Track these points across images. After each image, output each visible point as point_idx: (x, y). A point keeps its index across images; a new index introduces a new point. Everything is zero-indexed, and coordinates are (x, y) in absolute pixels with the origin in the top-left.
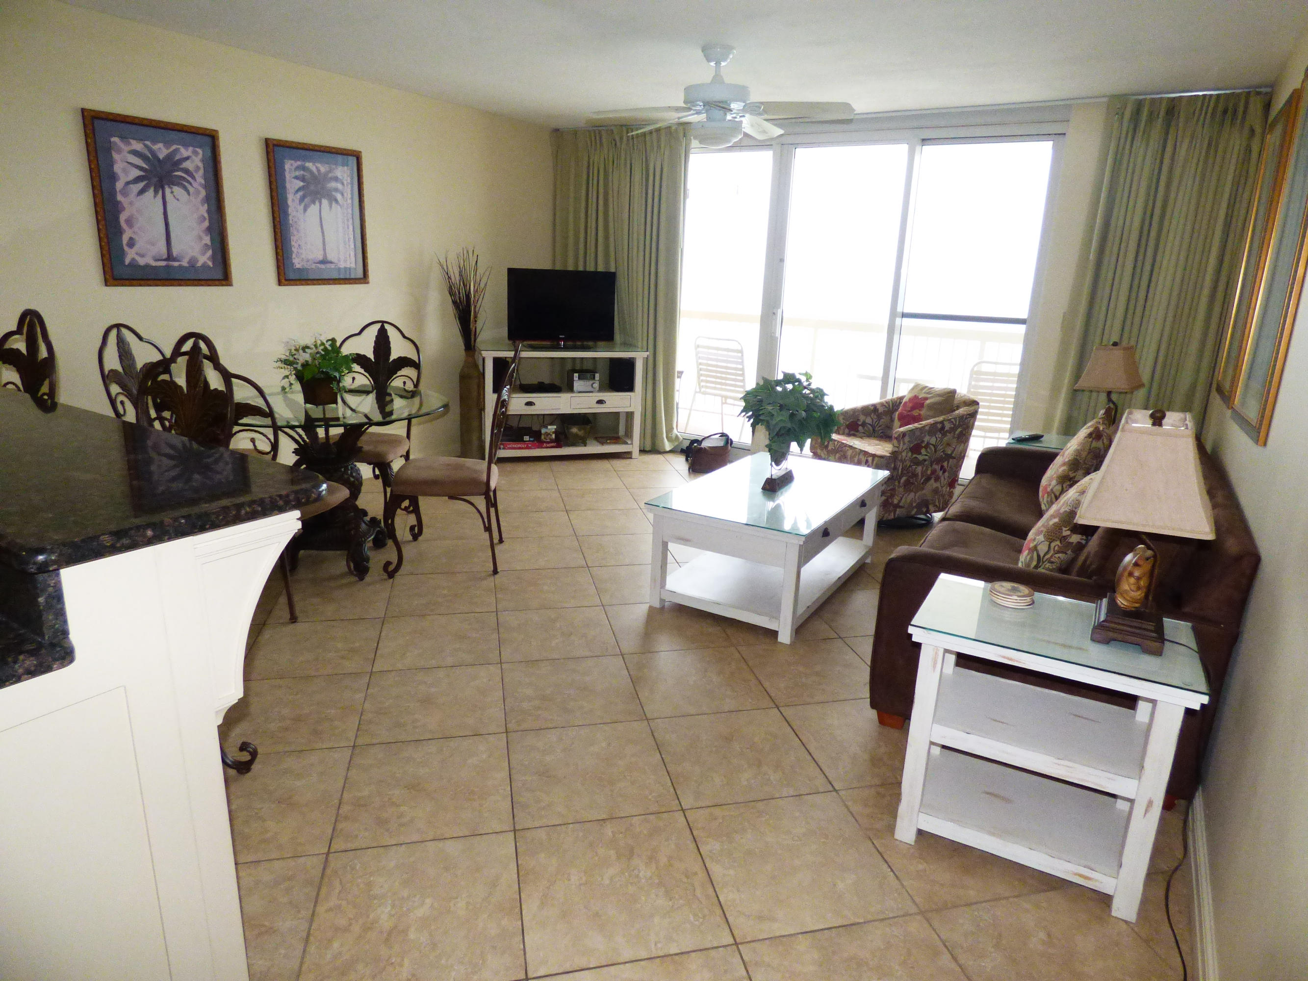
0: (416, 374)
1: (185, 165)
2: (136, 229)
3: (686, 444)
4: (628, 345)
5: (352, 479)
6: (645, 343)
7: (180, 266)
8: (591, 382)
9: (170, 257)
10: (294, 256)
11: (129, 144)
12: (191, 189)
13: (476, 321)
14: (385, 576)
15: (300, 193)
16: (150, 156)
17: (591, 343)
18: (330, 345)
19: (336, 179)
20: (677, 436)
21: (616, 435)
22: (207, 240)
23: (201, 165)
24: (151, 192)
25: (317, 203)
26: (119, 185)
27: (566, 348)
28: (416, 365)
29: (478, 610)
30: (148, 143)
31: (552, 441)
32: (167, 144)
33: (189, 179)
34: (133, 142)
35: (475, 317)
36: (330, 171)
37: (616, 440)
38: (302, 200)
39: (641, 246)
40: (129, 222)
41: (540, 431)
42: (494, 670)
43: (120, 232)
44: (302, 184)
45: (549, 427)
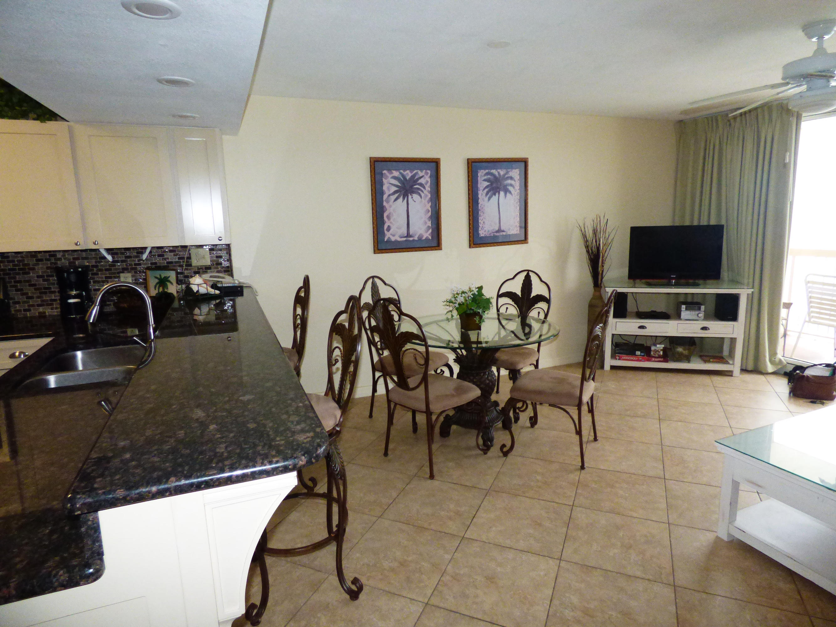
0: (547, 307)
1: (420, 181)
2: (391, 220)
3: (790, 368)
4: (735, 282)
5: (488, 382)
6: (751, 280)
7: (414, 240)
8: (697, 312)
9: (408, 235)
10: (480, 229)
11: (392, 173)
12: (423, 195)
13: (603, 266)
14: (501, 454)
15: (486, 190)
16: (402, 178)
17: (701, 282)
18: (477, 291)
19: (511, 178)
20: (780, 361)
21: (719, 355)
22: (429, 224)
23: (429, 180)
24: (401, 199)
25: (497, 194)
26: (385, 197)
27: (677, 285)
28: (548, 301)
29: (557, 501)
30: (402, 171)
31: (659, 357)
32: (411, 171)
33: (422, 189)
34: (394, 172)
35: (603, 263)
36: (507, 173)
37: (720, 359)
38: (487, 194)
39: (751, 202)
40: (388, 217)
41: (650, 348)
42: (553, 564)
43: (383, 223)
44: (488, 184)
45: (658, 346)
